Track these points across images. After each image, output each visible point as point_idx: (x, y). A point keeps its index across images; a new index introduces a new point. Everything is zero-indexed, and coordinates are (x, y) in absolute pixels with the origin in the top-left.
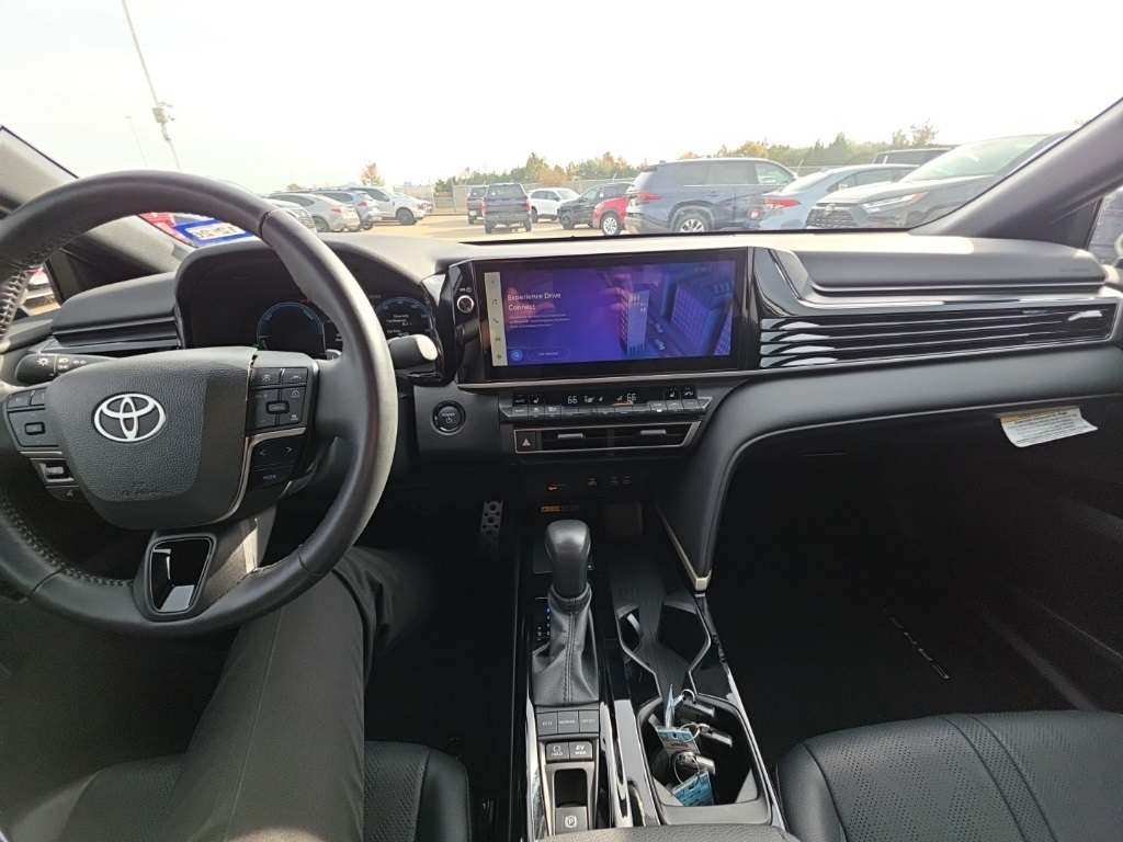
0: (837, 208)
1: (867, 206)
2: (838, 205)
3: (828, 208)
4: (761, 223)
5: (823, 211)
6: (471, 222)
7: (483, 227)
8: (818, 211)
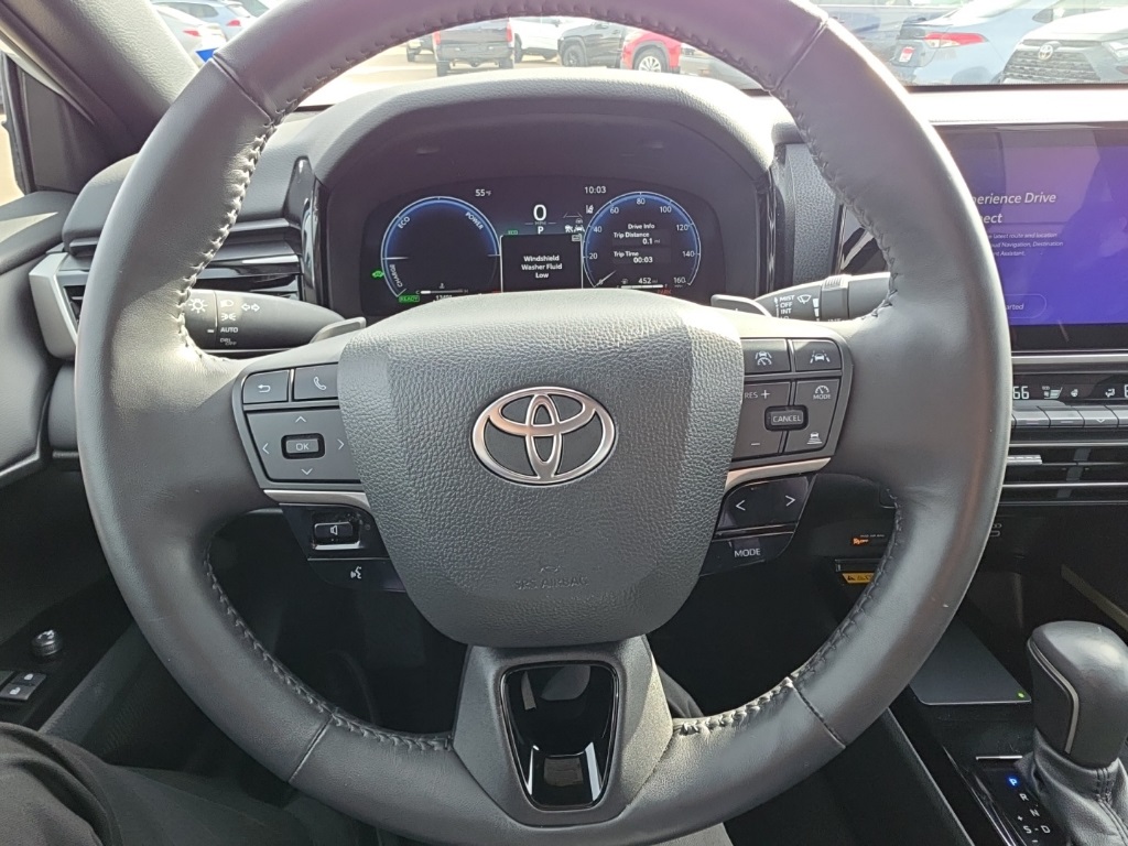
0: (1060, 49)
1: (1116, 45)
2: (1063, 43)
3: (1045, 49)
4: (916, 72)
5: (1036, 53)
6: (411, 58)
7: (434, 67)
8: (1026, 53)
